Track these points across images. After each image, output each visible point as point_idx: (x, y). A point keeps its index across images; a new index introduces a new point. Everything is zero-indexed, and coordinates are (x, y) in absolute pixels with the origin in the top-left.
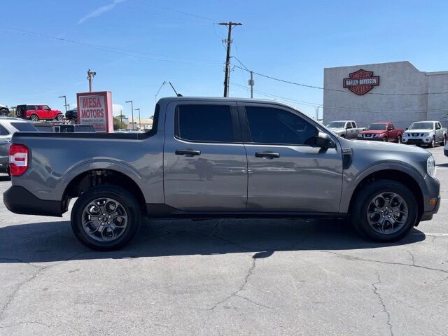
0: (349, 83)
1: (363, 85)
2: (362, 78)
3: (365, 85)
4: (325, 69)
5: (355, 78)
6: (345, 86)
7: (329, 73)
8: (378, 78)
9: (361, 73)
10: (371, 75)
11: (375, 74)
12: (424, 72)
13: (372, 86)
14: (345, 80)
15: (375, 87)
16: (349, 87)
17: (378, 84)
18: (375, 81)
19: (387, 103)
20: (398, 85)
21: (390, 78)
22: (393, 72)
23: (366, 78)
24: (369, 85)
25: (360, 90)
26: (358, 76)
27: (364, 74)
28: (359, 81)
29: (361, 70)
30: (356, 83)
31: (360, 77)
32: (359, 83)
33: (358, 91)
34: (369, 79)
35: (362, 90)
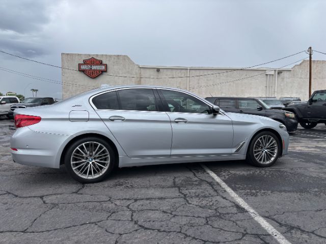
0: (83, 67)
1: (94, 70)
2: (94, 64)
5: (88, 64)
6: (80, 70)
7: (66, 58)
8: (106, 65)
10: (101, 63)
11: (104, 62)
12: (137, 65)
13: (102, 72)
14: (80, 65)
16: (83, 71)
17: (106, 71)
18: (103, 68)
20: (120, 72)
21: (115, 67)
22: (116, 62)
23: (97, 64)
24: (99, 71)
25: (92, 74)
26: (90, 62)
27: (95, 62)
28: (91, 66)
29: (92, 57)
30: (89, 68)
31: (92, 64)
32: (91, 68)
33: (90, 75)
34: (99, 65)
35: (94, 74)
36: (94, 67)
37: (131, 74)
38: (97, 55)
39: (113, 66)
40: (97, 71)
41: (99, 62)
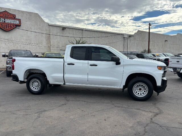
1: (8, 24)
2: (7, 18)
5: (1, 17)
9: (6, 14)
11: (17, 17)
12: (47, 23)
20: (33, 28)
21: (27, 22)
22: (29, 18)
24: (13, 24)
25: (6, 28)
26: (4, 16)
27: (9, 15)
28: (5, 19)
29: (6, 11)
30: (2, 21)
31: (5, 17)
32: (5, 22)
33: (4, 28)
34: (13, 20)
35: (8, 28)
36: (8, 21)
37: (42, 30)
38: (10, 9)
39: (26, 21)
40: (11, 24)
41: (13, 16)
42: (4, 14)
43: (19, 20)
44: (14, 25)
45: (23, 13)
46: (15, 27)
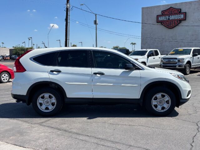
0: (161, 19)
1: (172, 20)
2: (172, 14)
3: (174, 20)
4: (143, 8)
5: (166, 15)
6: (158, 22)
7: (145, 11)
8: (185, 14)
9: (171, 10)
10: (179, 11)
11: (183, 11)
13: (180, 21)
14: (158, 16)
15: (183, 22)
16: (162, 23)
17: (185, 19)
18: (182, 16)
19: (193, 35)
22: (198, 8)
23: (175, 14)
25: (170, 25)
26: (168, 13)
27: (173, 11)
28: (169, 17)
29: (171, 7)
30: (167, 19)
31: (170, 14)
32: (169, 19)
33: (168, 26)
34: (178, 15)
35: (172, 25)
36: (172, 17)
38: (176, 4)
39: (194, 13)
40: (175, 21)
41: (178, 11)
42: (169, 11)
43: (184, 14)
44: (178, 21)
45: (191, 4)
46: (179, 22)
